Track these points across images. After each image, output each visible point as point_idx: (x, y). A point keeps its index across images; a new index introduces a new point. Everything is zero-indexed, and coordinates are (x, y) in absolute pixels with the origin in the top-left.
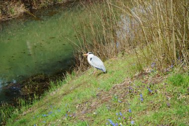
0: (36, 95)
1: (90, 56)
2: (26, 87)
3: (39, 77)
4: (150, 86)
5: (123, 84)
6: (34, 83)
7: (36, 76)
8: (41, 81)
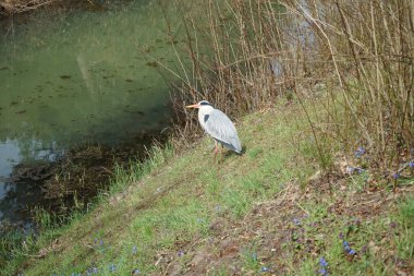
0: (79, 198)
1: (205, 110)
2: (57, 178)
3: (89, 151)
4: (350, 229)
5: (278, 201)
6: (76, 168)
7: (81, 150)
8: (94, 162)
